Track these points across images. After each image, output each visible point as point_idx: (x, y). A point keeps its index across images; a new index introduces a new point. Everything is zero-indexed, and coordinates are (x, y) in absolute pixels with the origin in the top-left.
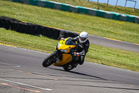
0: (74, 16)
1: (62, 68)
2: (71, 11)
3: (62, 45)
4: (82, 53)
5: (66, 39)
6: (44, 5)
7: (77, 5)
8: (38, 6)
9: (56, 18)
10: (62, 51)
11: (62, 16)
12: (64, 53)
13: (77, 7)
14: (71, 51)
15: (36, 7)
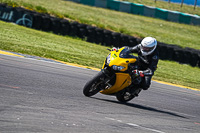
4: (148, 71)
10: (115, 68)
12: (118, 71)
14: (130, 69)
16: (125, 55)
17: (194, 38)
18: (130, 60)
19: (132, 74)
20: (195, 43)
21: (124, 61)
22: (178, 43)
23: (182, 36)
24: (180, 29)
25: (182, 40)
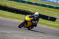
0: (54, 10)
1: (27, 29)
2: (53, 8)
3: (27, 18)
4: (36, 22)
5: (29, 16)
6: (42, 5)
7: (56, 5)
8: (39, 6)
9: (46, 11)
10: (27, 21)
11: (49, 10)
12: (28, 22)
13: (55, 6)
14: (31, 21)
15: (38, 6)
16: (30, 17)
17: (26, 7)
18: (32, 19)
19: (32, 22)
20: (26, 9)
21: (30, 19)
22: (22, 9)
23: (23, 7)
24: (22, 5)
25: (23, 8)
